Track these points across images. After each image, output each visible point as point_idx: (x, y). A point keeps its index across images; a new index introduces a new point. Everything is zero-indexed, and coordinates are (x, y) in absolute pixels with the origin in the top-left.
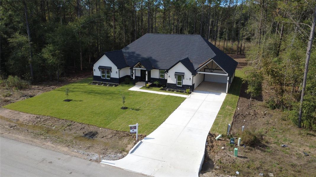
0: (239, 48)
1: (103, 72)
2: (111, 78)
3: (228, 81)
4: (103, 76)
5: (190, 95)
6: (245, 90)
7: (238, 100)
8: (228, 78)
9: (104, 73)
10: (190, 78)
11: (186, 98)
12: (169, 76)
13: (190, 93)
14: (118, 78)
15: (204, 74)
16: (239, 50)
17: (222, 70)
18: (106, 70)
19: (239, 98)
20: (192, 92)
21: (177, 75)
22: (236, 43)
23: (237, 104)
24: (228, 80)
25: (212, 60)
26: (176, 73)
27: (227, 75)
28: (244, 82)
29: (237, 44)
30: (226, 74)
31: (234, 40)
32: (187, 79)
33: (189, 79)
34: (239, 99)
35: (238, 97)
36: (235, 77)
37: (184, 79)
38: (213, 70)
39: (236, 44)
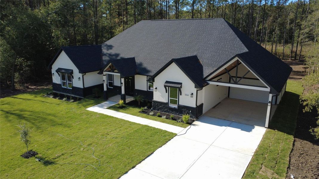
0: (294, 52)
1: (63, 78)
2: (73, 88)
3: (271, 102)
4: (64, 84)
5: (189, 126)
6: (310, 129)
7: (291, 147)
8: (271, 95)
9: (65, 80)
10: (192, 94)
11: (176, 135)
12: (156, 88)
13: (190, 123)
14: (82, 87)
15: (229, 87)
16: (294, 54)
17: (258, 79)
18: (66, 74)
19: (295, 141)
20: (195, 119)
21: (169, 87)
22: (290, 45)
23: (288, 159)
24: (270, 100)
25: (237, 58)
26: (167, 82)
27: (268, 89)
28: (307, 109)
29: (291, 47)
30: (266, 87)
31: (286, 42)
32: (186, 95)
33: (190, 96)
34: (294, 145)
35: (292, 138)
36: (285, 91)
37: (181, 95)
38: (238, 79)
39: (289, 47)
